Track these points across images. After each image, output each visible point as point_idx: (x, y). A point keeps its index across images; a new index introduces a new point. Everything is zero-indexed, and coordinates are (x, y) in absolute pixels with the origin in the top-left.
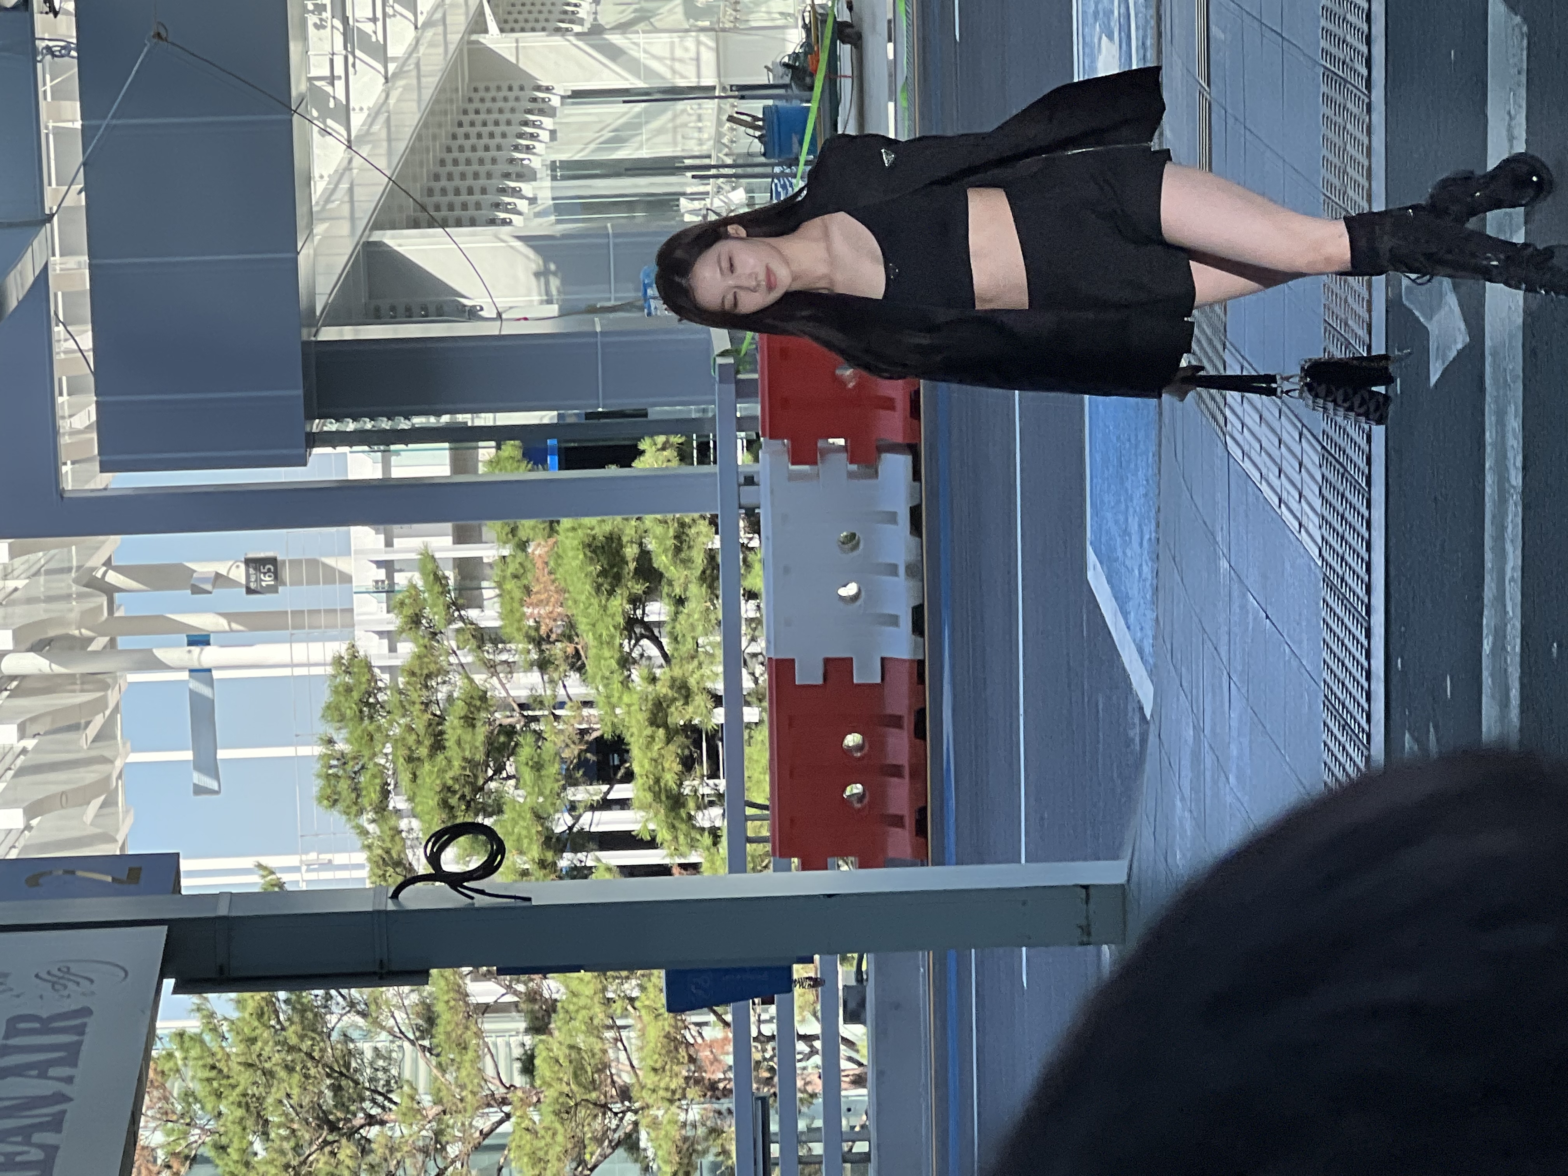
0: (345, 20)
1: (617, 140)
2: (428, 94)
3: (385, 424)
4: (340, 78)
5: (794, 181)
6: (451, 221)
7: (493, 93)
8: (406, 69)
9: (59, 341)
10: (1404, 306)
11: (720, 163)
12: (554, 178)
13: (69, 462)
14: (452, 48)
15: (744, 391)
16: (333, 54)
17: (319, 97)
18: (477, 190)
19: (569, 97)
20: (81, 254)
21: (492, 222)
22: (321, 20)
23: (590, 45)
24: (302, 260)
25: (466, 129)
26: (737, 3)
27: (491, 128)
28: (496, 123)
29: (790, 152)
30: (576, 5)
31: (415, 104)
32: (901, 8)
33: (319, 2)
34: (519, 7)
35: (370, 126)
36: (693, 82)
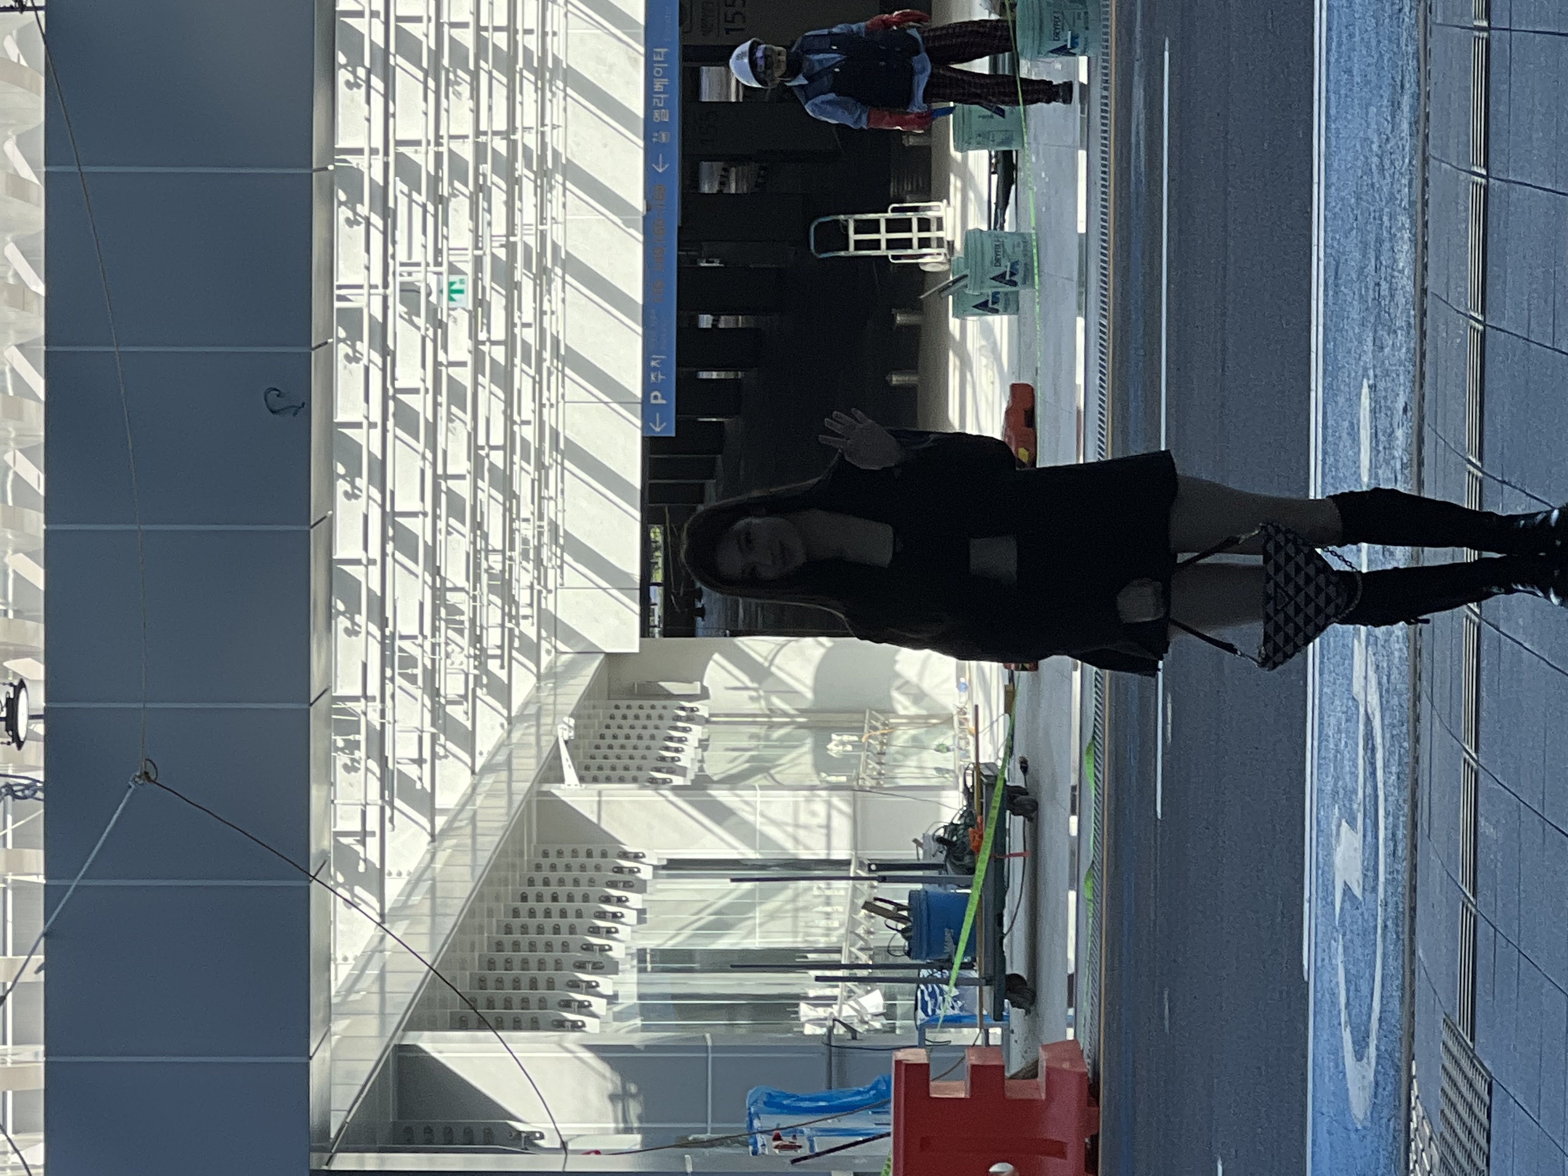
0: (383, 761)
1: (721, 923)
2: (484, 858)
4: (373, 834)
5: (945, 987)
6: (506, 1023)
7: (567, 859)
8: (457, 824)
9: (5, 1153)
11: (853, 961)
12: (642, 970)
14: (518, 799)
16: (366, 804)
17: (346, 859)
18: (542, 983)
19: (664, 867)
21: (560, 1025)
22: (353, 760)
23: (692, 803)
24: (316, 1066)
25: (532, 903)
26: (882, 753)
27: (563, 904)
28: (570, 898)
29: (941, 952)
30: (677, 750)
31: (467, 870)
32: (1089, 770)
33: (351, 737)
34: (604, 751)
35: (409, 896)
36: (822, 855)
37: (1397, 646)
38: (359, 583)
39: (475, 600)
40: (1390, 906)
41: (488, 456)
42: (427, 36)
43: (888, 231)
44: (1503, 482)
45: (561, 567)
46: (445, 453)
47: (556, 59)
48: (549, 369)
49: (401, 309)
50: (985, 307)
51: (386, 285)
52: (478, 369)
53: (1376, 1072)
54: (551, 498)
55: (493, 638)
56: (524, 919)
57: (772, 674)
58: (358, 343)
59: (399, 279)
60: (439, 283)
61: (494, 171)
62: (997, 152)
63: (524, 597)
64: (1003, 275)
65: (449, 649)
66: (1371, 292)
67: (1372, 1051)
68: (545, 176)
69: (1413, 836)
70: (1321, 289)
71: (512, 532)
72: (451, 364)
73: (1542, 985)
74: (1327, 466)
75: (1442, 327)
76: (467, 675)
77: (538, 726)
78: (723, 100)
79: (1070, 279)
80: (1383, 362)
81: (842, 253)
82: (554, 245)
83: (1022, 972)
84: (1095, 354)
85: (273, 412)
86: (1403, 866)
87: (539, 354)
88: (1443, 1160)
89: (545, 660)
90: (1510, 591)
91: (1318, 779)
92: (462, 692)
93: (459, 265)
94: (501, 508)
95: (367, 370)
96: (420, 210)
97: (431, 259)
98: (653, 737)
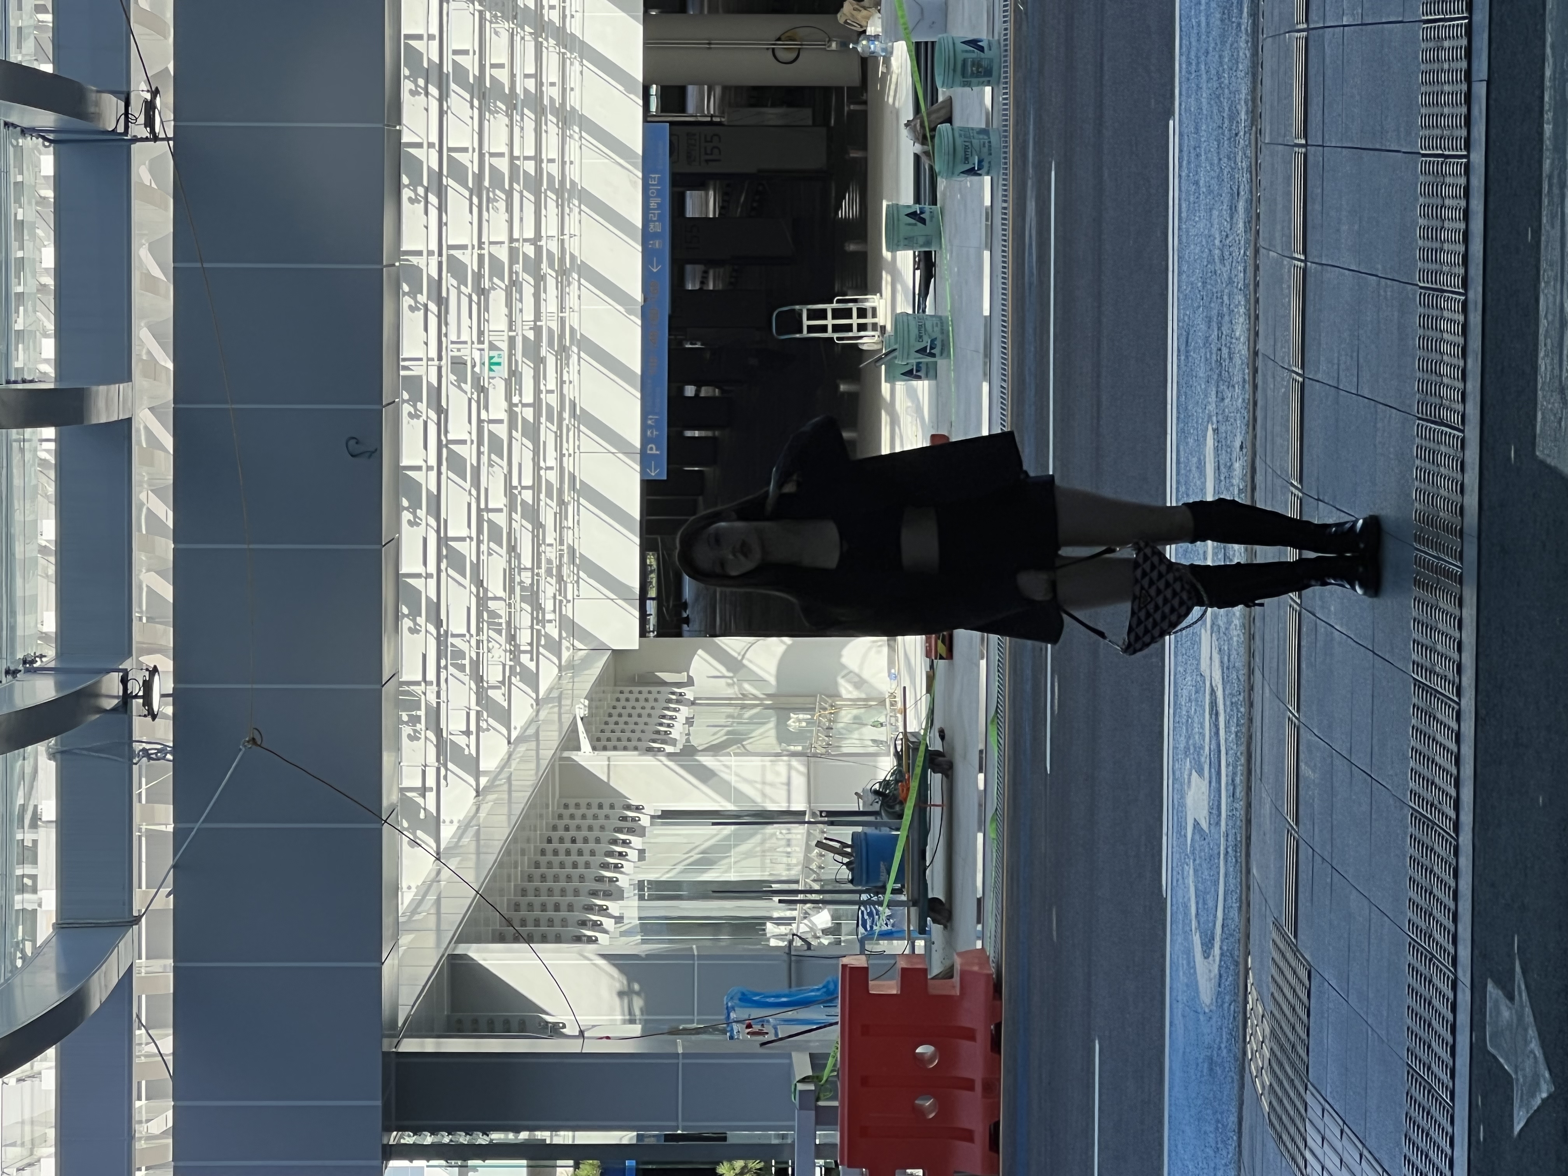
0: (439, 733)
1: (706, 861)
2: (518, 809)
3: (463, 1139)
4: (431, 789)
5: (880, 908)
6: (536, 936)
7: (583, 810)
8: (497, 783)
9: (140, 1044)
10: (1489, 1052)
11: (808, 888)
12: (641, 898)
13: (143, 1168)
14: (544, 763)
15: (824, 1118)
16: (425, 766)
17: (410, 809)
18: (563, 907)
19: (659, 817)
20: (167, 958)
21: (578, 939)
22: (415, 731)
23: (682, 766)
24: (387, 970)
25: (555, 845)
26: (830, 728)
27: (580, 845)
28: (586, 840)
29: (877, 879)
30: (669, 726)
31: (505, 818)
32: (993, 738)
33: (414, 713)
34: (612, 726)
35: (460, 839)
36: (783, 807)
37: (1235, 633)
38: (420, 592)
39: (510, 607)
40: (1230, 836)
41: (520, 493)
43: (833, 318)
44: (1318, 500)
45: (578, 582)
46: (486, 490)
47: (573, 182)
48: (567, 426)
49: (453, 378)
50: (911, 374)
51: (440, 358)
52: (512, 426)
53: (1220, 966)
54: (569, 528)
55: (524, 638)
56: (550, 857)
57: (744, 666)
58: (419, 404)
59: (450, 354)
60: (481, 357)
61: (523, 271)
62: (919, 252)
63: (549, 605)
64: (925, 348)
65: (490, 645)
66: (1214, 357)
67: (1217, 951)
68: (565, 274)
69: (1249, 780)
71: (539, 554)
72: (491, 421)
73: (1350, 892)
74: (1180, 493)
75: (1270, 380)
76: (504, 665)
77: (560, 706)
78: (703, 216)
79: (977, 351)
80: (1224, 410)
81: (798, 336)
82: (572, 329)
83: (941, 896)
84: (997, 411)
85: (352, 456)
86: (1240, 805)
87: (560, 415)
88: (1273, 1031)
89: (566, 655)
90: (1325, 584)
91: (1174, 739)
92: (501, 679)
93: (497, 344)
94: (530, 535)
95: (425, 423)
96: (467, 299)
97: (475, 339)
98: (649, 715)
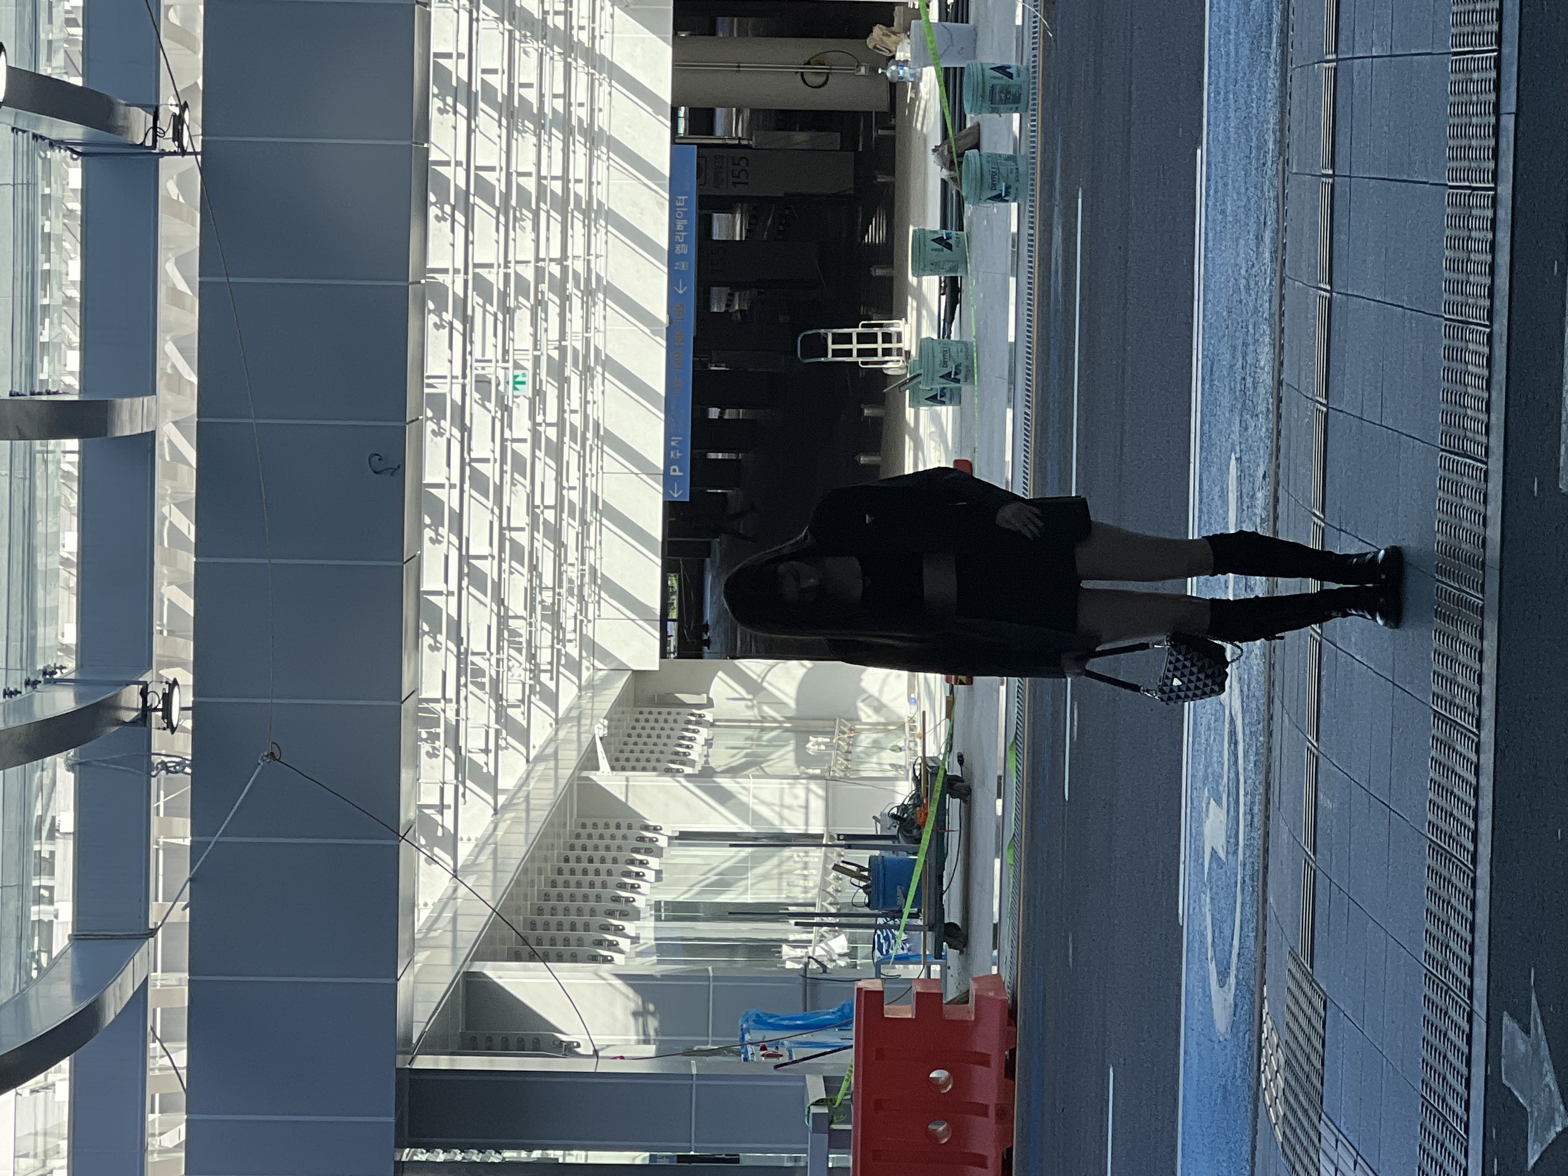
0: (457, 750)
1: (723, 883)
2: (535, 827)
3: (476, 1156)
4: (449, 807)
5: (896, 933)
6: (552, 955)
7: (601, 830)
8: (515, 801)
9: (154, 1057)
10: (1504, 1086)
11: (824, 911)
12: (658, 919)
14: (563, 782)
15: (837, 1141)
16: (444, 783)
17: (426, 824)
18: (579, 926)
19: (676, 838)
20: (182, 971)
21: (594, 959)
22: (434, 748)
23: (699, 787)
24: (402, 986)
25: (572, 864)
26: (849, 752)
27: (596, 865)
28: (603, 860)
29: (895, 904)
30: (688, 747)
31: (522, 837)
32: (1012, 764)
33: (433, 730)
34: (631, 746)
35: (477, 857)
36: (801, 829)
37: (1255, 662)
38: (441, 610)
39: (531, 626)
41: (542, 512)
42: (499, 181)
43: (858, 343)
44: (1341, 530)
45: (599, 602)
46: (509, 509)
47: (599, 203)
48: (591, 446)
49: (477, 396)
50: (935, 399)
51: (464, 376)
52: (535, 445)
53: (1235, 995)
54: (590, 548)
55: (544, 656)
56: (566, 876)
57: (764, 689)
58: (442, 422)
59: (475, 372)
60: (506, 375)
61: (550, 290)
62: (945, 277)
63: (569, 625)
64: (950, 373)
65: (511, 664)
68: (590, 294)
69: (1267, 809)
70: (1199, 383)
71: (561, 573)
72: (514, 440)
73: (1367, 923)
75: (1294, 410)
76: (524, 684)
77: (579, 726)
78: (730, 239)
79: (1002, 378)
81: (823, 359)
82: (596, 348)
83: (958, 922)
85: (375, 472)
86: (1258, 834)
87: (584, 435)
88: (1287, 1061)
89: (585, 675)
90: (1346, 615)
92: (520, 698)
93: (521, 362)
94: (552, 554)
95: (449, 441)
96: (492, 318)
97: (500, 358)
98: (669, 737)
